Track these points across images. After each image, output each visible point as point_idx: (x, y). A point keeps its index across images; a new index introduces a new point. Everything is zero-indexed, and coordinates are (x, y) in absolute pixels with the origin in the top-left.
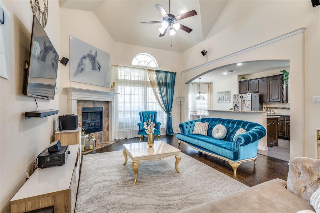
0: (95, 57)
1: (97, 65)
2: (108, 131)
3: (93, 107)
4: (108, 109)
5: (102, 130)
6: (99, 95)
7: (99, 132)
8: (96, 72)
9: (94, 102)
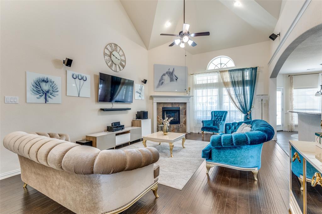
0: (173, 72)
1: (174, 78)
2: (185, 125)
3: (171, 107)
4: (185, 109)
5: (179, 124)
6: (174, 98)
7: (177, 125)
8: (174, 83)
9: (172, 103)
